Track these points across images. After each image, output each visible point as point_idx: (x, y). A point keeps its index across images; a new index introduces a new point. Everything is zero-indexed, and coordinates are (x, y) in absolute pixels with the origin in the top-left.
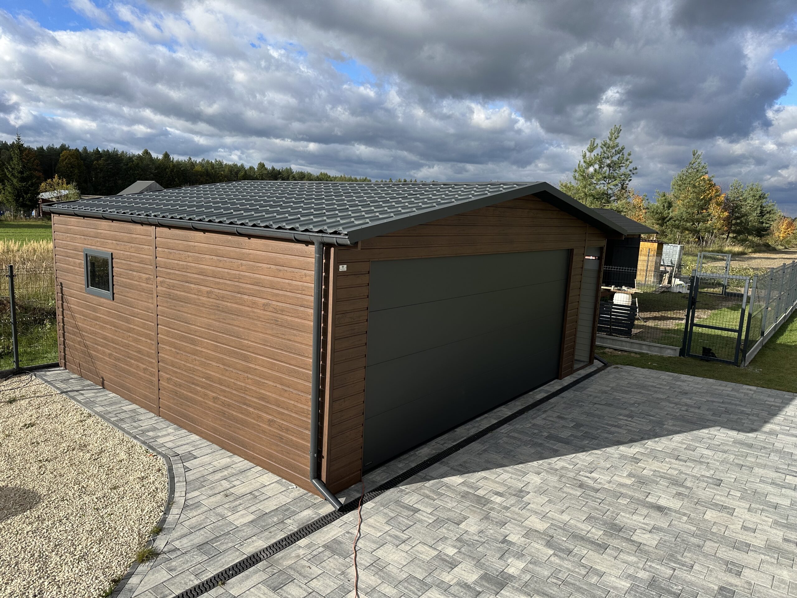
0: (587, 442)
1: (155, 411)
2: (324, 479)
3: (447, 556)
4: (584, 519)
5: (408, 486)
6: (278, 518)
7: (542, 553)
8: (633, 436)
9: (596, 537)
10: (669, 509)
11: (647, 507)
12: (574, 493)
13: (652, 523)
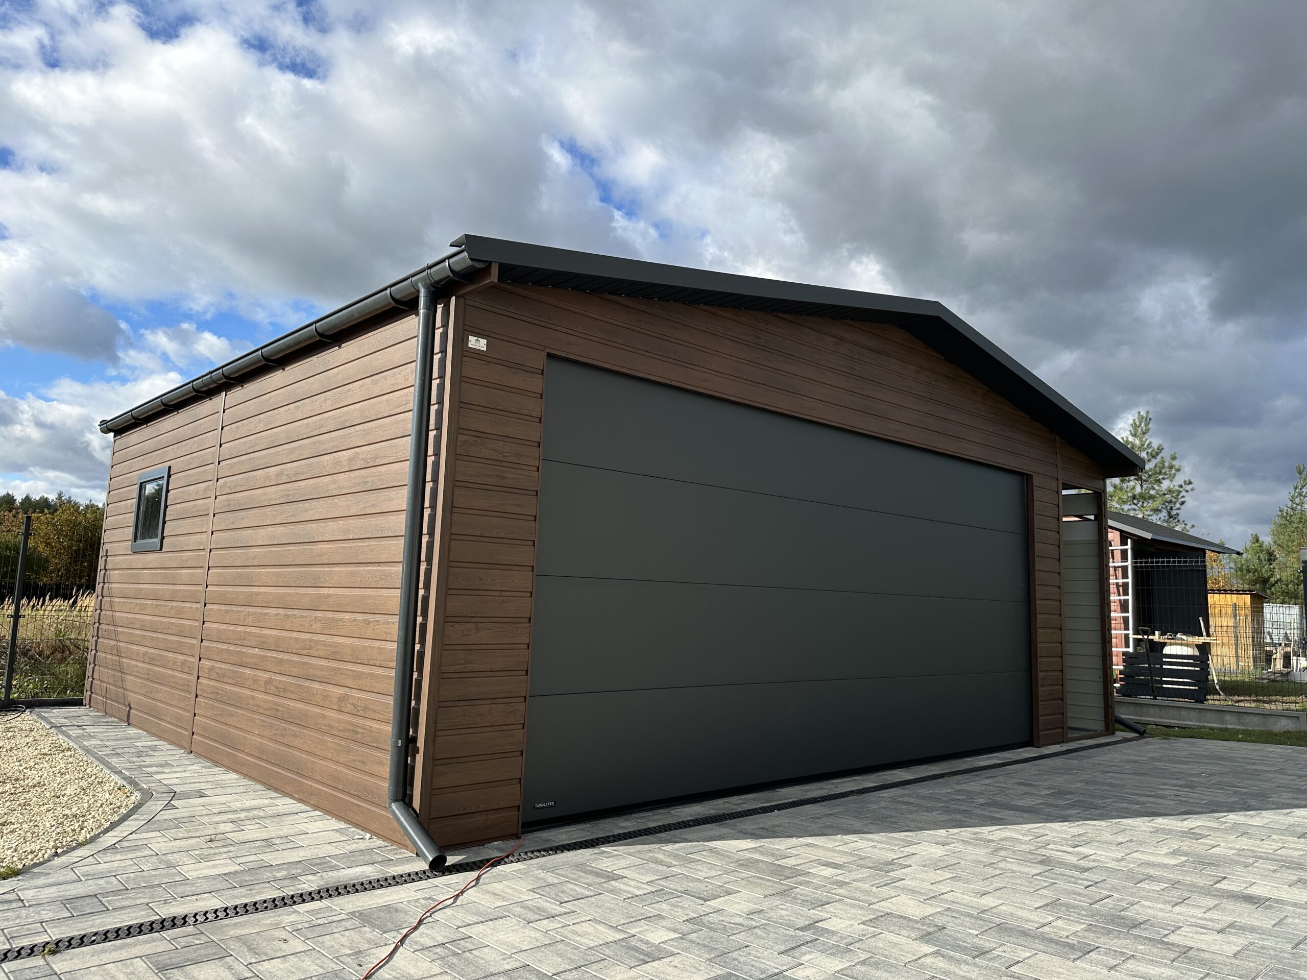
0: (1077, 811)
1: (186, 744)
2: (416, 804)
3: (647, 943)
4: (1037, 906)
5: (621, 848)
6: (289, 873)
7: (902, 950)
8: (1189, 808)
9: (1065, 934)
10: (1278, 901)
11: (1213, 896)
12: (1024, 870)
13: (1229, 919)
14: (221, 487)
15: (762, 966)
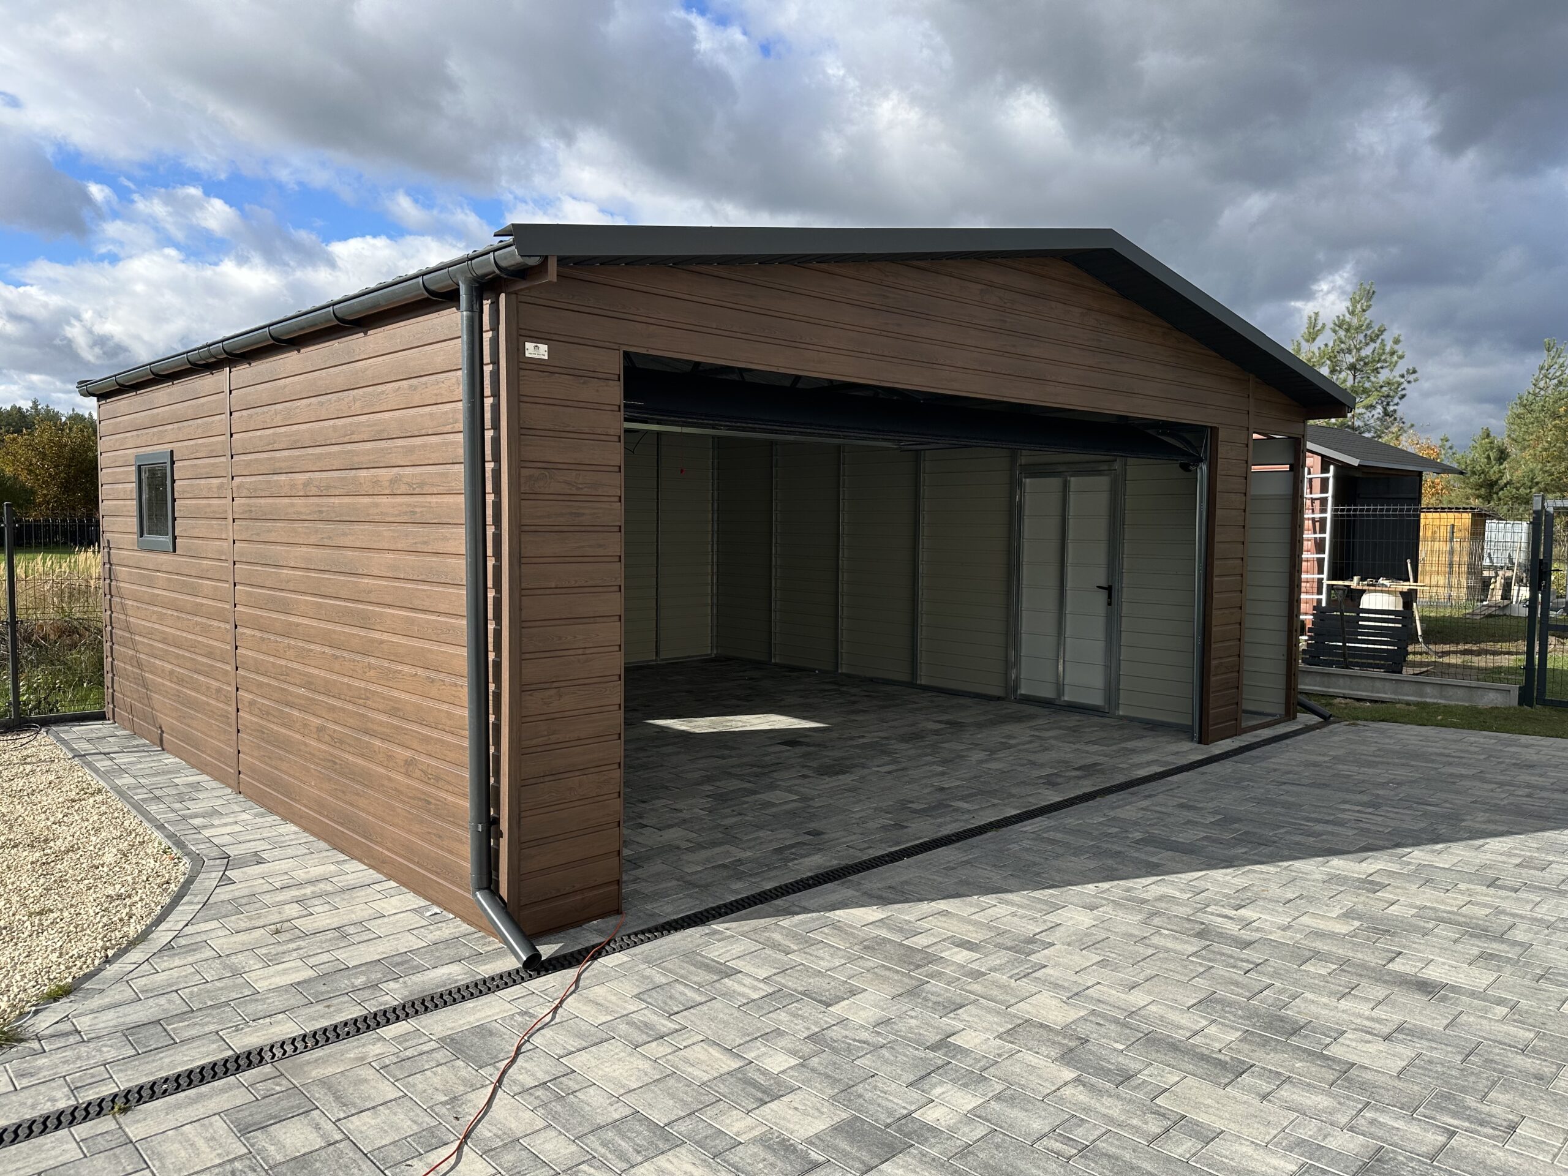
0: (1244, 850)
1: (234, 783)
2: (504, 891)
3: (764, 1072)
4: (1190, 1004)
5: (734, 925)
6: (368, 978)
7: (1040, 1077)
8: (1370, 841)
9: (1217, 1046)
10: (1454, 989)
11: (1385, 982)
12: (1179, 947)
13: (1397, 1018)
14: (238, 487)
15: (890, 1105)
